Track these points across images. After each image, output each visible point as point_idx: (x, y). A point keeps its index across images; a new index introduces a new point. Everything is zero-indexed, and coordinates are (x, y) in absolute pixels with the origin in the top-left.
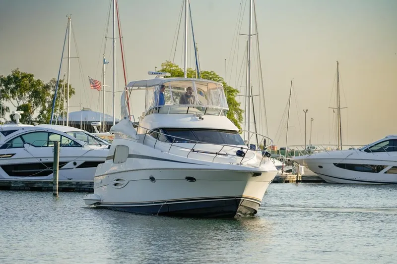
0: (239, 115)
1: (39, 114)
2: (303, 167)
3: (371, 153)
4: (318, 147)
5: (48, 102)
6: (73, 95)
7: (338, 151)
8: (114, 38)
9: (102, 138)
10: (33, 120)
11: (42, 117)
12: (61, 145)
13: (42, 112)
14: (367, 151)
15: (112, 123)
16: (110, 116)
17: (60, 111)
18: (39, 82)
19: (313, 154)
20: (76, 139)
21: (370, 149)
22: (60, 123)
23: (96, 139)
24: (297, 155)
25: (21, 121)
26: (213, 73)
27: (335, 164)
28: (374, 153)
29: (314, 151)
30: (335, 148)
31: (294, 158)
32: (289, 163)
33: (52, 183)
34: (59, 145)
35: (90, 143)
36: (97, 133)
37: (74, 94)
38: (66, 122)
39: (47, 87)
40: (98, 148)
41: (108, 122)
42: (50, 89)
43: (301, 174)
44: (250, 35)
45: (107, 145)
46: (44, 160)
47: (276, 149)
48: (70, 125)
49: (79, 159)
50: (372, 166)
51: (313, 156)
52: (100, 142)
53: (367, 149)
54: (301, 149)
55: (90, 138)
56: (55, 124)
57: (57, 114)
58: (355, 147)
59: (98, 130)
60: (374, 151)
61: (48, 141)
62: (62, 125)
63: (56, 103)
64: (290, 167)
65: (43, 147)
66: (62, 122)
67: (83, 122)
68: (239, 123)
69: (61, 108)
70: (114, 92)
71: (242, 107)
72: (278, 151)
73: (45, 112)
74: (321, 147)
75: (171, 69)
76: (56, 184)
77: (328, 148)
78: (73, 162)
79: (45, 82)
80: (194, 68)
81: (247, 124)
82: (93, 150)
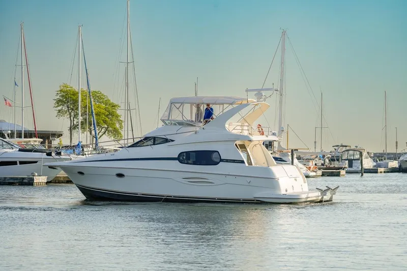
0: (120, 124)
8: (22, 66)
9: (14, 143)
15: (21, 131)
16: (20, 126)
23: (9, 144)
26: (99, 92)
35: (4, 147)
36: (8, 139)
40: (10, 151)
41: (18, 131)
44: (128, 63)
45: (16, 148)
52: (12, 146)
55: (4, 143)
59: (8, 137)
68: (120, 130)
70: (22, 107)
71: (122, 118)
75: (67, 89)
80: (85, 89)
81: (126, 132)
82: (6, 152)
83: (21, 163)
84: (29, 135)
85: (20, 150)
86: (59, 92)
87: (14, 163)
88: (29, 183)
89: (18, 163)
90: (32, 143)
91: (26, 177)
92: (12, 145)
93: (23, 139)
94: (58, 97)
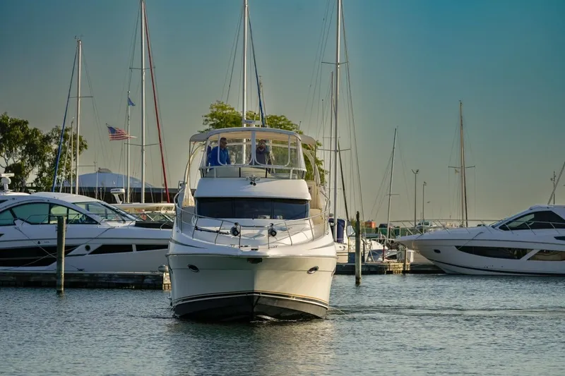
1: (36, 177)
2: (412, 251)
3: (510, 232)
4: (433, 223)
5: (49, 160)
6: (84, 149)
7: (462, 229)
8: (142, 69)
9: (127, 211)
10: (27, 186)
11: (40, 182)
12: (68, 221)
13: (40, 175)
14: (503, 228)
16: (136, 180)
17: (66, 173)
18: (36, 132)
19: (427, 234)
20: (88, 212)
21: (507, 226)
22: (66, 190)
23: (118, 213)
24: (404, 235)
25: (10, 187)
26: (283, 118)
27: (457, 247)
28: (514, 231)
29: (428, 228)
30: (458, 224)
31: (399, 238)
32: (392, 246)
33: (54, 275)
34: (65, 222)
35: (109, 218)
36: (119, 205)
37: (86, 148)
38: (74, 188)
39: (47, 139)
40: (121, 225)
41: (134, 189)
42: (51, 141)
43: (409, 261)
44: (337, 64)
45: (133, 220)
46: (43, 243)
47: (373, 226)
48: (81, 193)
49: (95, 241)
50: (510, 249)
51: (426, 236)
52: (123, 217)
53: (504, 225)
54: (409, 226)
55: (109, 212)
56: (59, 192)
57: (62, 177)
58: (485, 223)
59: (121, 200)
60: (513, 229)
61: (50, 217)
62: (70, 192)
63: (60, 161)
64: (395, 252)
65: (42, 224)
66: (70, 188)
67: (99, 188)
69: (67, 169)
70: (142, 146)
71: (325, 167)
72: (377, 229)
73: (45, 175)
74: (437, 223)
75: (224, 112)
76: (61, 278)
77: (448, 225)
78: (84, 246)
79: (45, 132)
81: (332, 192)
82: (113, 228)
83: (140, 248)
84: (155, 196)
85: (138, 225)
86: (209, 118)
87: (127, 248)
88: (155, 284)
89: (134, 247)
90: (163, 212)
91: (149, 273)
92: (124, 215)
93: (143, 204)
94: (207, 127)
